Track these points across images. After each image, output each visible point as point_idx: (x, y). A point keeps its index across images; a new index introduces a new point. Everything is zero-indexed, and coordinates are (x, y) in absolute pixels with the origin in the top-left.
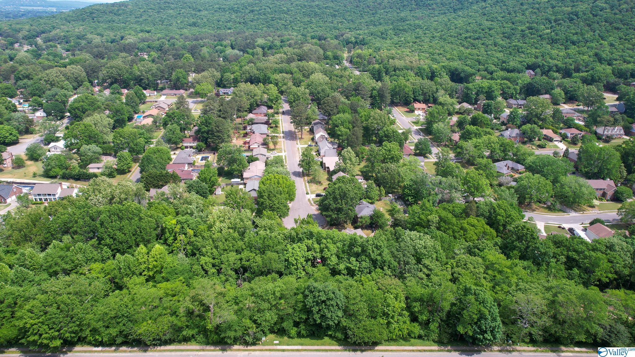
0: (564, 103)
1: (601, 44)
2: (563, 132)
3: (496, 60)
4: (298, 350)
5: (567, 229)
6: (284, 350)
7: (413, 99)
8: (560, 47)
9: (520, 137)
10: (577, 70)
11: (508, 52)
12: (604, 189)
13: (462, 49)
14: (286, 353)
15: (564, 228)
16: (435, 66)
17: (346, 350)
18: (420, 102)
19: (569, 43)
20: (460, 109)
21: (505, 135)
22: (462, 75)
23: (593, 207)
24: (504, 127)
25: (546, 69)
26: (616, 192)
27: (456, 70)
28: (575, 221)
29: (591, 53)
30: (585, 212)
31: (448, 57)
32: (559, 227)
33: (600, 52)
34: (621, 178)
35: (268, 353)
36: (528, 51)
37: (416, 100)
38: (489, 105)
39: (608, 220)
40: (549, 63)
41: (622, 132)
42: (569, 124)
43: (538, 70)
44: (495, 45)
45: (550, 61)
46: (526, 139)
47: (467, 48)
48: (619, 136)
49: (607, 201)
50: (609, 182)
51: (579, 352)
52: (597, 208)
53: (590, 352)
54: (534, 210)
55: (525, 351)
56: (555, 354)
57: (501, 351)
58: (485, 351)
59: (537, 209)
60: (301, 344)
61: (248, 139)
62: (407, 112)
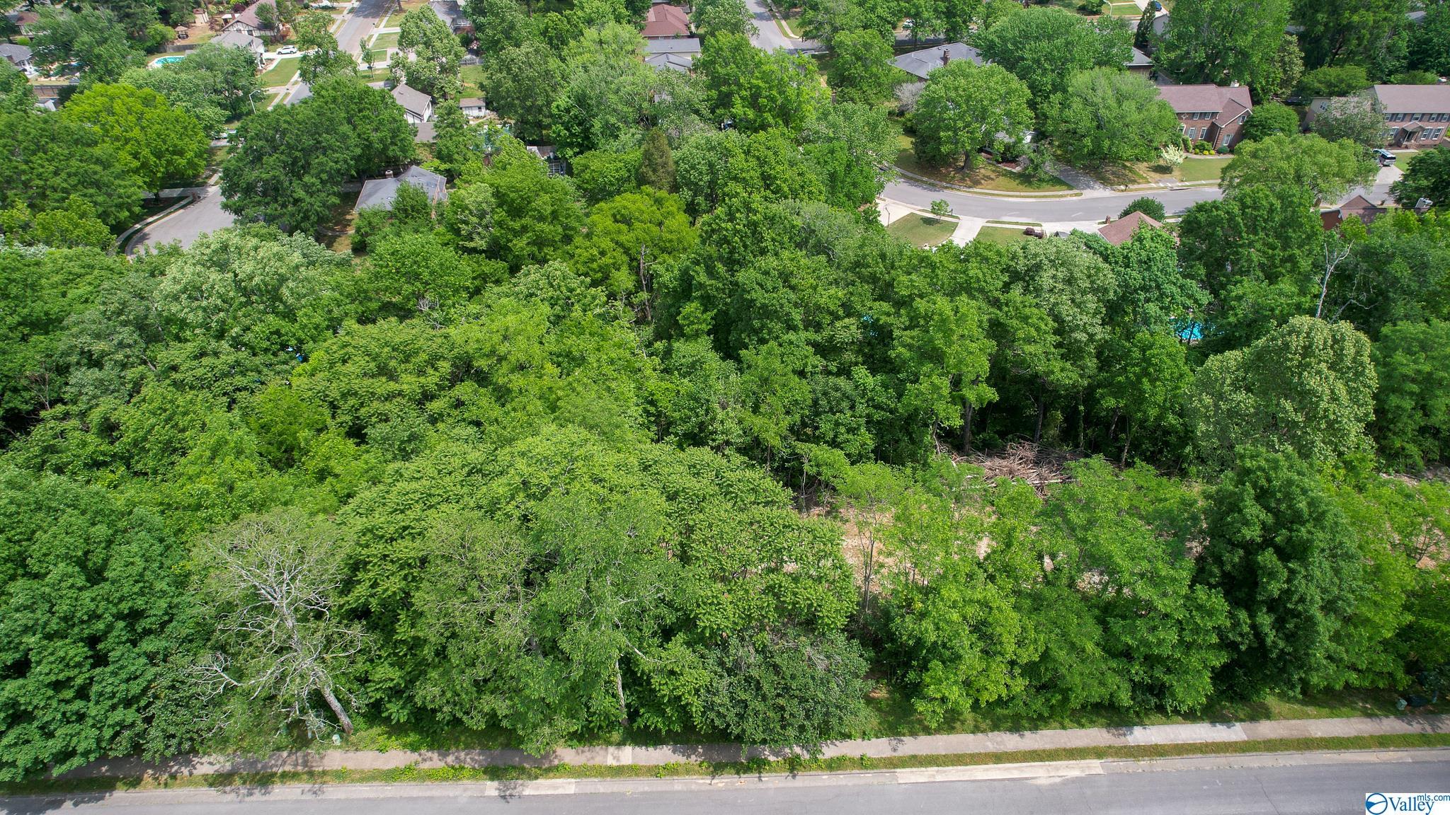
5: (1049, 236)
12: (1214, 114)
15: (1038, 235)
23: (1164, 170)
26: (1248, 121)
28: (1087, 212)
30: (1131, 186)
32: (1027, 232)
34: (1284, 83)
49: (1219, 152)
50: (1238, 91)
51: (619, 771)
52: (1176, 173)
53: (671, 770)
54: (976, 183)
55: (342, 776)
56: (491, 788)
57: (221, 780)
58: (135, 782)
59: (989, 178)
61: (227, 16)
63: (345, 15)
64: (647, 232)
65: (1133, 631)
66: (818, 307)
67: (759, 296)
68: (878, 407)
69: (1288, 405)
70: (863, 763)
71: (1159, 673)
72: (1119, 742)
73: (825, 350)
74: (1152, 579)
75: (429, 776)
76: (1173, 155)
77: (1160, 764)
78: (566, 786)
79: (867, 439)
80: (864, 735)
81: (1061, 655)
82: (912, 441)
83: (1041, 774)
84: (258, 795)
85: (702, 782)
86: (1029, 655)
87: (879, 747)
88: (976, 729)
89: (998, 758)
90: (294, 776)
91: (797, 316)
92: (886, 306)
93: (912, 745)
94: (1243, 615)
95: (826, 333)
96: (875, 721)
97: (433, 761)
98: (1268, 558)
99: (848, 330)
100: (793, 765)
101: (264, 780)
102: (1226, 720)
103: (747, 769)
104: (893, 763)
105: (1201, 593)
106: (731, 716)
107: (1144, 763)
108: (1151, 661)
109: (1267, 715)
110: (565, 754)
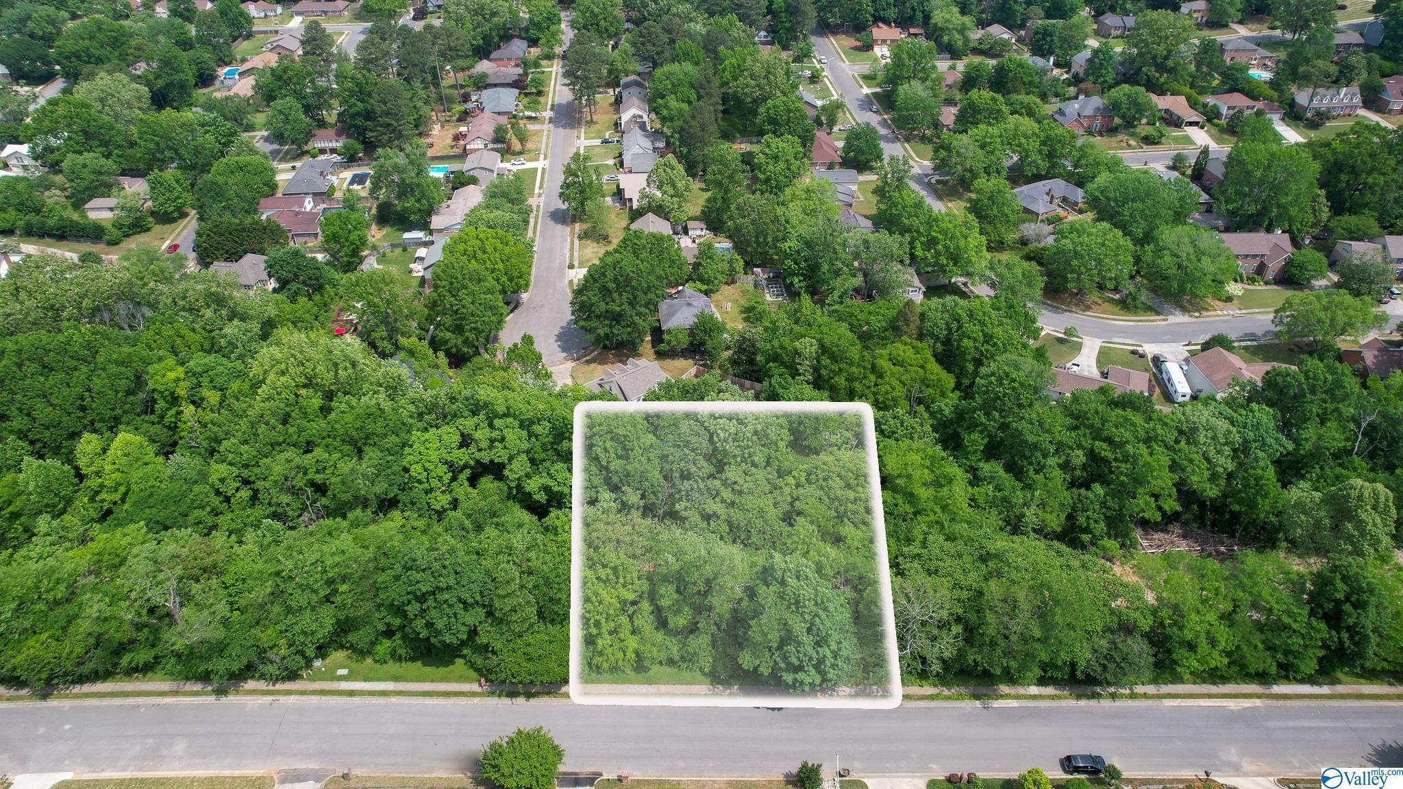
0: (1240, 22)
2: (1211, 100)
4: (384, 693)
5: (1150, 356)
6: (351, 693)
7: (873, 16)
9: (1104, 117)
12: (1263, 256)
14: (356, 700)
15: (1142, 356)
18: (887, 23)
20: (981, 41)
21: (1067, 112)
23: (1229, 299)
24: (1072, 90)
26: (1290, 263)
28: (1173, 335)
30: (1205, 313)
32: (1134, 352)
34: (1314, 225)
35: (315, 700)
37: (878, 19)
38: (1046, 33)
39: (1253, 334)
41: (1357, 100)
42: (1235, 82)
46: (1117, 121)
48: (1347, 111)
49: (1266, 283)
50: (1279, 237)
51: (1034, 697)
52: (1235, 302)
53: (1059, 697)
54: (1088, 308)
56: (978, 704)
59: (1096, 303)
60: (396, 679)
61: (463, 129)
62: (856, 48)
63: (547, 127)
64: (916, 372)
65: (1279, 637)
69: (1349, 526)
70: (1145, 696)
71: (1291, 658)
72: (1267, 691)
74: (1289, 613)
75: (948, 698)
76: (1234, 288)
77: (1289, 703)
78: (1011, 703)
80: (1143, 683)
81: (1245, 648)
82: (1122, 526)
83: (1232, 704)
85: (1072, 703)
86: (1230, 647)
87: (1151, 689)
89: (1210, 696)
92: (1103, 445)
93: (1166, 689)
94: (1334, 633)
97: (946, 691)
98: (1347, 607)
100: (1113, 696)
102: (1319, 684)
103: (1092, 697)
104: (1159, 697)
105: (1314, 621)
106: (1097, 670)
107: (1281, 702)
108: (1286, 653)
109: (1339, 682)
110: (1004, 689)
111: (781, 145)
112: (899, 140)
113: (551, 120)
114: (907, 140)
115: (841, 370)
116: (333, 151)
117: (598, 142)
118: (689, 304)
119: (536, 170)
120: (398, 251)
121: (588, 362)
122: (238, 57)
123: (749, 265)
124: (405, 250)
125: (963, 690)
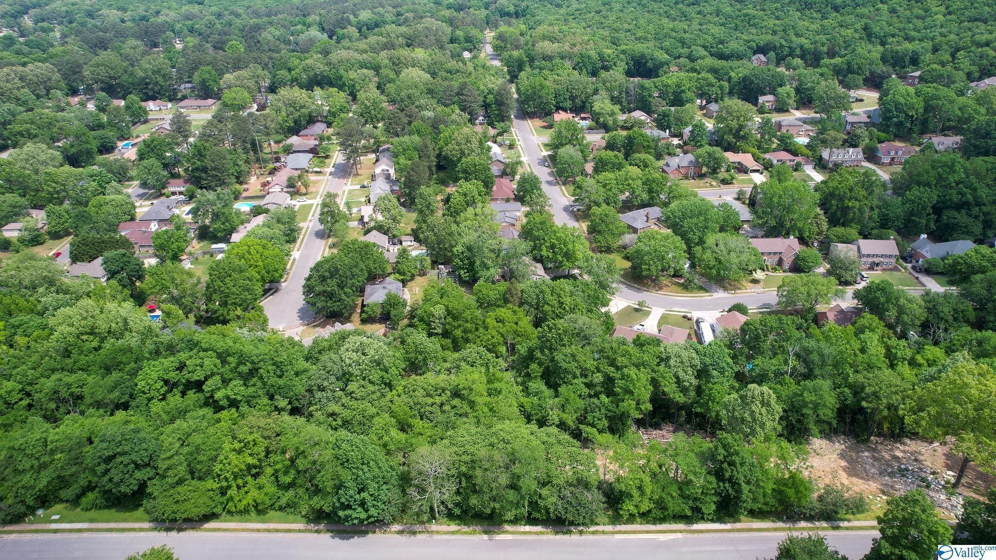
0: (797, 109)
1: (878, 10)
2: (768, 156)
3: (710, 39)
4: (80, 531)
5: (695, 319)
6: (56, 531)
7: (555, 106)
8: (815, 15)
9: (695, 167)
10: (832, 54)
11: (733, 25)
13: (665, 21)
14: (58, 536)
15: (689, 319)
16: (609, 51)
17: (155, 529)
18: (565, 110)
19: (829, 8)
20: (625, 121)
21: (670, 164)
22: (650, 64)
23: (755, 281)
24: (679, 151)
25: (785, 53)
26: (797, 257)
27: (643, 56)
28: (714, 306)
29: (858, 26)
30: (738, 291)
31: (639, 34)
32: (684, 317)
33: (872, 25)
34: (818, 234)
35: (29, 536)
36: (765, 23)
37: (559, 108)
38: (665, 116)
40: (792, 42)
41: (861, 156)
42: (785, 145)
43: (772, 54)
44: (718, 13)
45: (794, 38)
46: (704, 169)
47: (674, 20)
51: (525, 533)
52: (759, 283)
53: (542, 533)
54: (661, 289)
55: (438, 532)
56: (485, 537)
57: (401, 532)
58: (374, 532)
59: (667, 286)
60: (92, 521)
61: (269, 179)
62: (544, 127)
63: (328, 177)
64: (511, 327)
65: (689, 490)
66: (586, 369)
67: (564, 365)
68: (609, 411)
70: (603, 532)
72: (689, 528)
73: (589, 385)
75: (466, 533)
76: (759, 275)
77: (701, 535)
78: (509, 537)
79: (605, 423)
80: (604, 524)
81: (666, 497)
82: (623, 424)
83: (662, 537)
84: (413, 537)
85: (552, 537)
86: (656, 497)
87: (609, 528)
88: (641, 523)
89: (648, 532)
90: (423, 532)
91: (578, 373)
92: (612, 369)
93: (619, 528)
95: (590, 379)
96: (607, 520)
97: (465, 529)
99: (598, 378)
100: (581, 532)
101: (414, 533)
102: (725, 523)
103: (566, 533)
104: (613, 533)
105: (709, 477)
106: (563, 512)
107: (696, 535)
109: (739, 521)
110: (507, 527)
111: (469, 186)
112: (558, 183)
113: (331, 174)
114: (564, 184)
115: (459, 326)
116: (181, 193)
117: (358, 187)
118: (384, 288)
119: (312, 205)
120: (208, 256)
121: (315, 326)
122: (134, 135)
123: (435, 263)
124: (212, 256)
125: (478, 528)
